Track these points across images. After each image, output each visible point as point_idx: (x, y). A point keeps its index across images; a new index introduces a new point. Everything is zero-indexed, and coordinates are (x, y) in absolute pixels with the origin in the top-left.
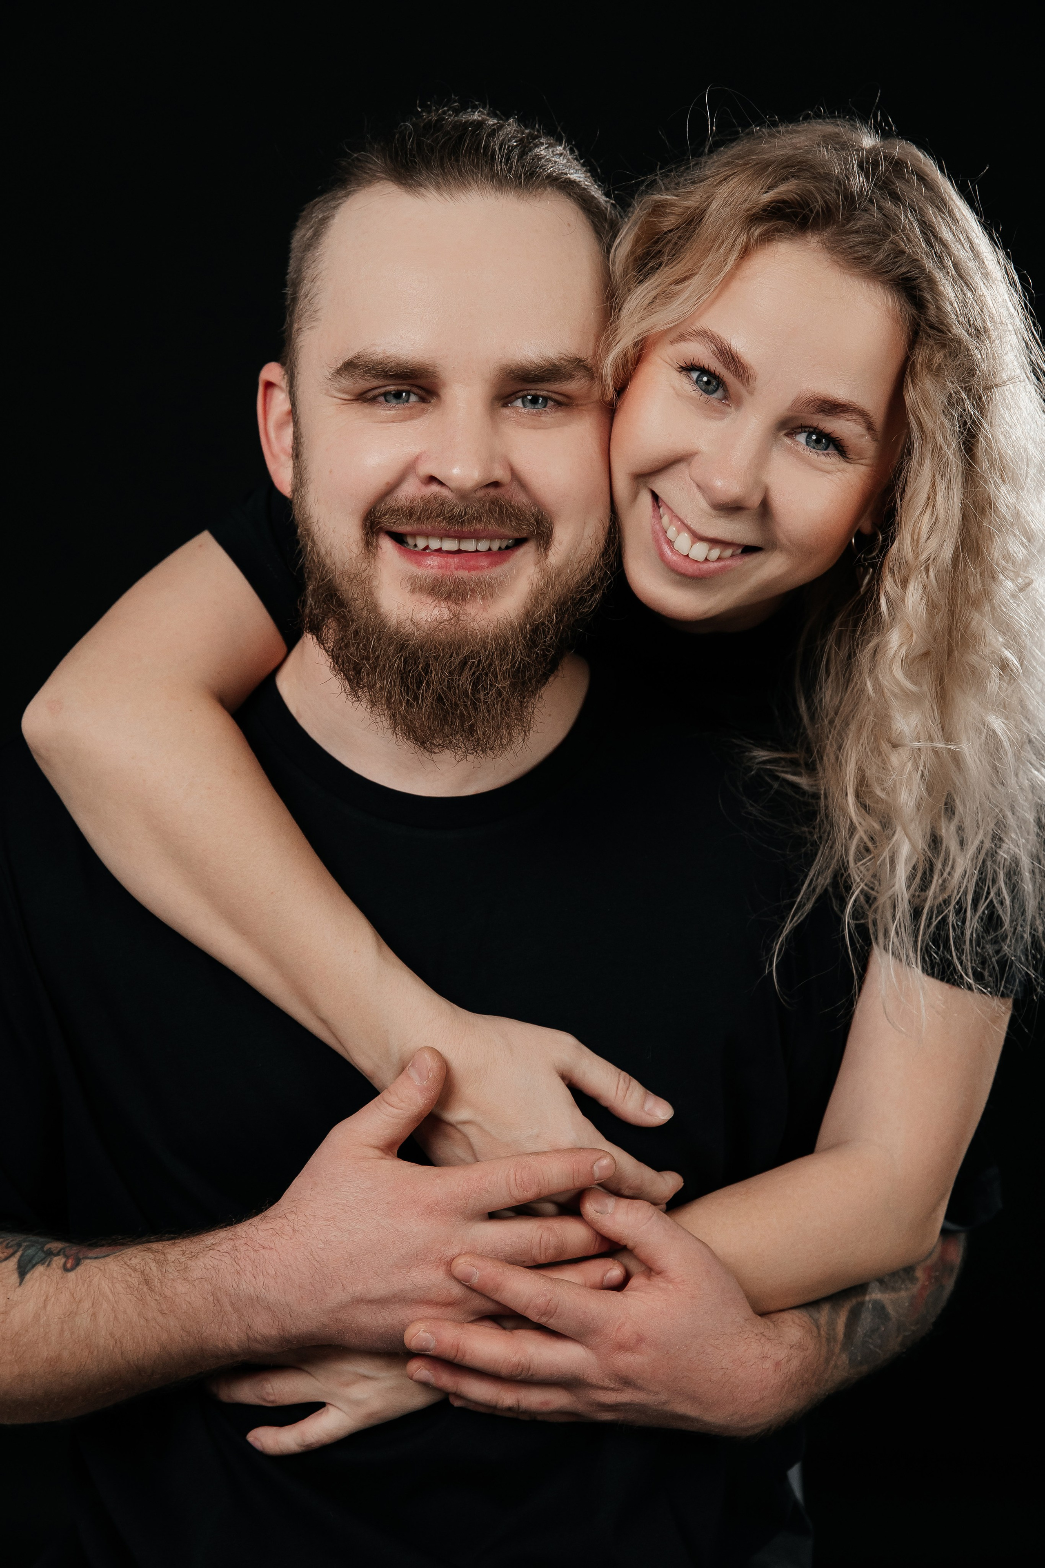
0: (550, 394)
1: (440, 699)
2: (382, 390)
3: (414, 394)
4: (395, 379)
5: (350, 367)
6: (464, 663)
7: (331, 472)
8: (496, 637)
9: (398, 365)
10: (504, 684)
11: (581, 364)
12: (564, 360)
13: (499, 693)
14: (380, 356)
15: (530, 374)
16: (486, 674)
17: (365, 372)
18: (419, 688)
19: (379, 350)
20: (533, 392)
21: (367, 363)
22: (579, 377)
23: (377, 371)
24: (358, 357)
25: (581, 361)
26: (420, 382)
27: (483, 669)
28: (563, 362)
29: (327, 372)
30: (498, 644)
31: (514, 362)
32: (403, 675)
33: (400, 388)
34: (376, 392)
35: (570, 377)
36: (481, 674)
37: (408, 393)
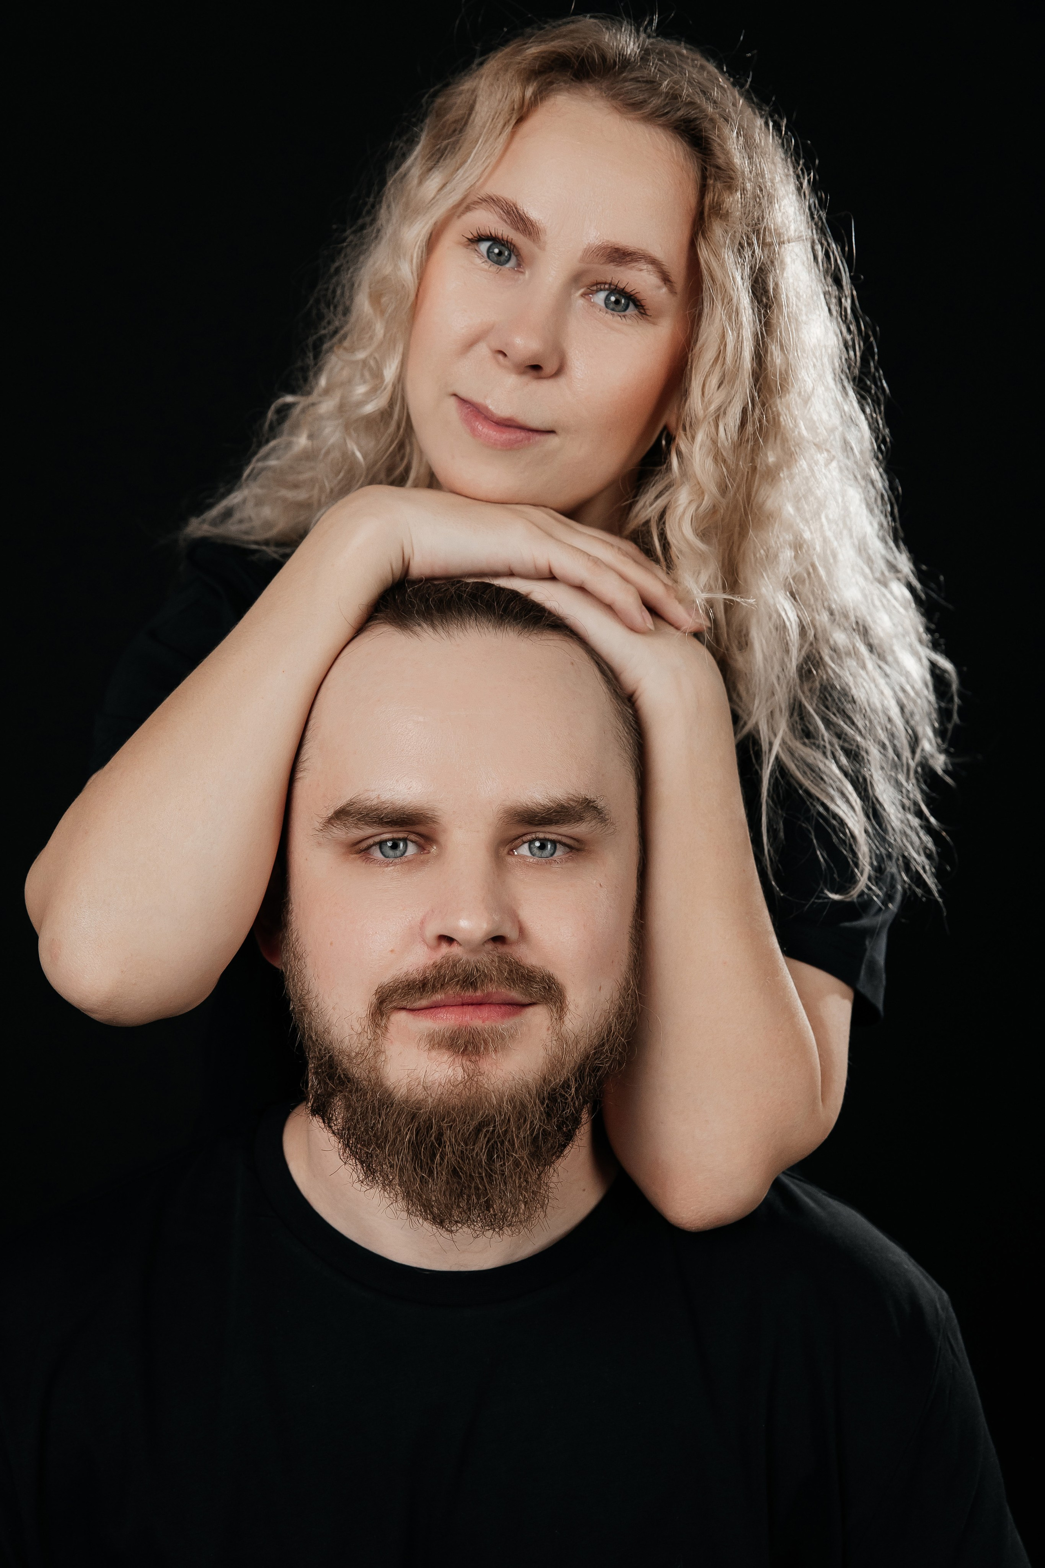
0: (559, 838)
1: (455, 1172)
2: (377, 839)
3: (412, 841)
4: (391, 826)
5: (341, 815)
6: (478, 1130)
7: (331, 944)
8: (512, 1100)
9: (395, 810)
10: (522, 1155)
11: (591, 804)
12: (573, 801)
13: (517, 1164)
14: (375, 802)
15: (536, 816)
16: (502, 1143)
17: (359, 820)
18: (433, 1161)
19: (373, 795)
20: (541, 836)
21: (361, 810)
22: (589, 819)
23: (372, 818)
24: (351, 804)
25: (590, 802)
26: (420, 829)
27: (499, 1137)
28: (571, 803)
29: (317, 823)
30: (514, 1107)
31: (518, 804)
32: (415, 1147)
33: (395, 835)
34: (371, 841)
35: (580, 819)
36: (495, 1142)
37: (405, 840)
